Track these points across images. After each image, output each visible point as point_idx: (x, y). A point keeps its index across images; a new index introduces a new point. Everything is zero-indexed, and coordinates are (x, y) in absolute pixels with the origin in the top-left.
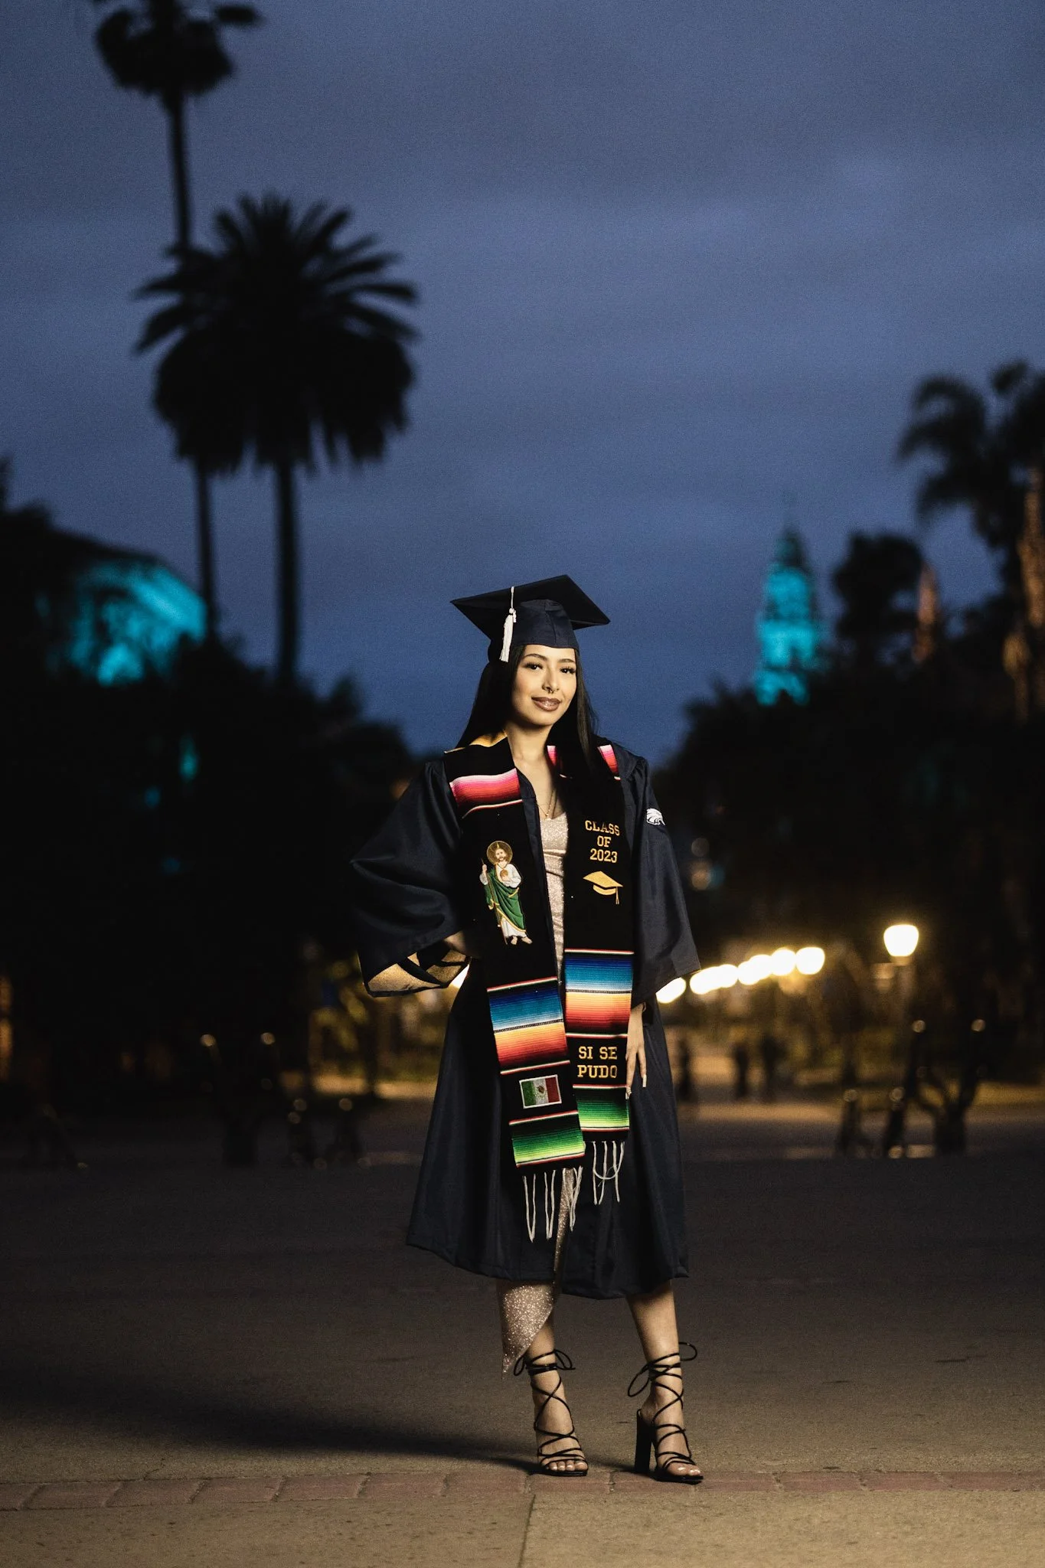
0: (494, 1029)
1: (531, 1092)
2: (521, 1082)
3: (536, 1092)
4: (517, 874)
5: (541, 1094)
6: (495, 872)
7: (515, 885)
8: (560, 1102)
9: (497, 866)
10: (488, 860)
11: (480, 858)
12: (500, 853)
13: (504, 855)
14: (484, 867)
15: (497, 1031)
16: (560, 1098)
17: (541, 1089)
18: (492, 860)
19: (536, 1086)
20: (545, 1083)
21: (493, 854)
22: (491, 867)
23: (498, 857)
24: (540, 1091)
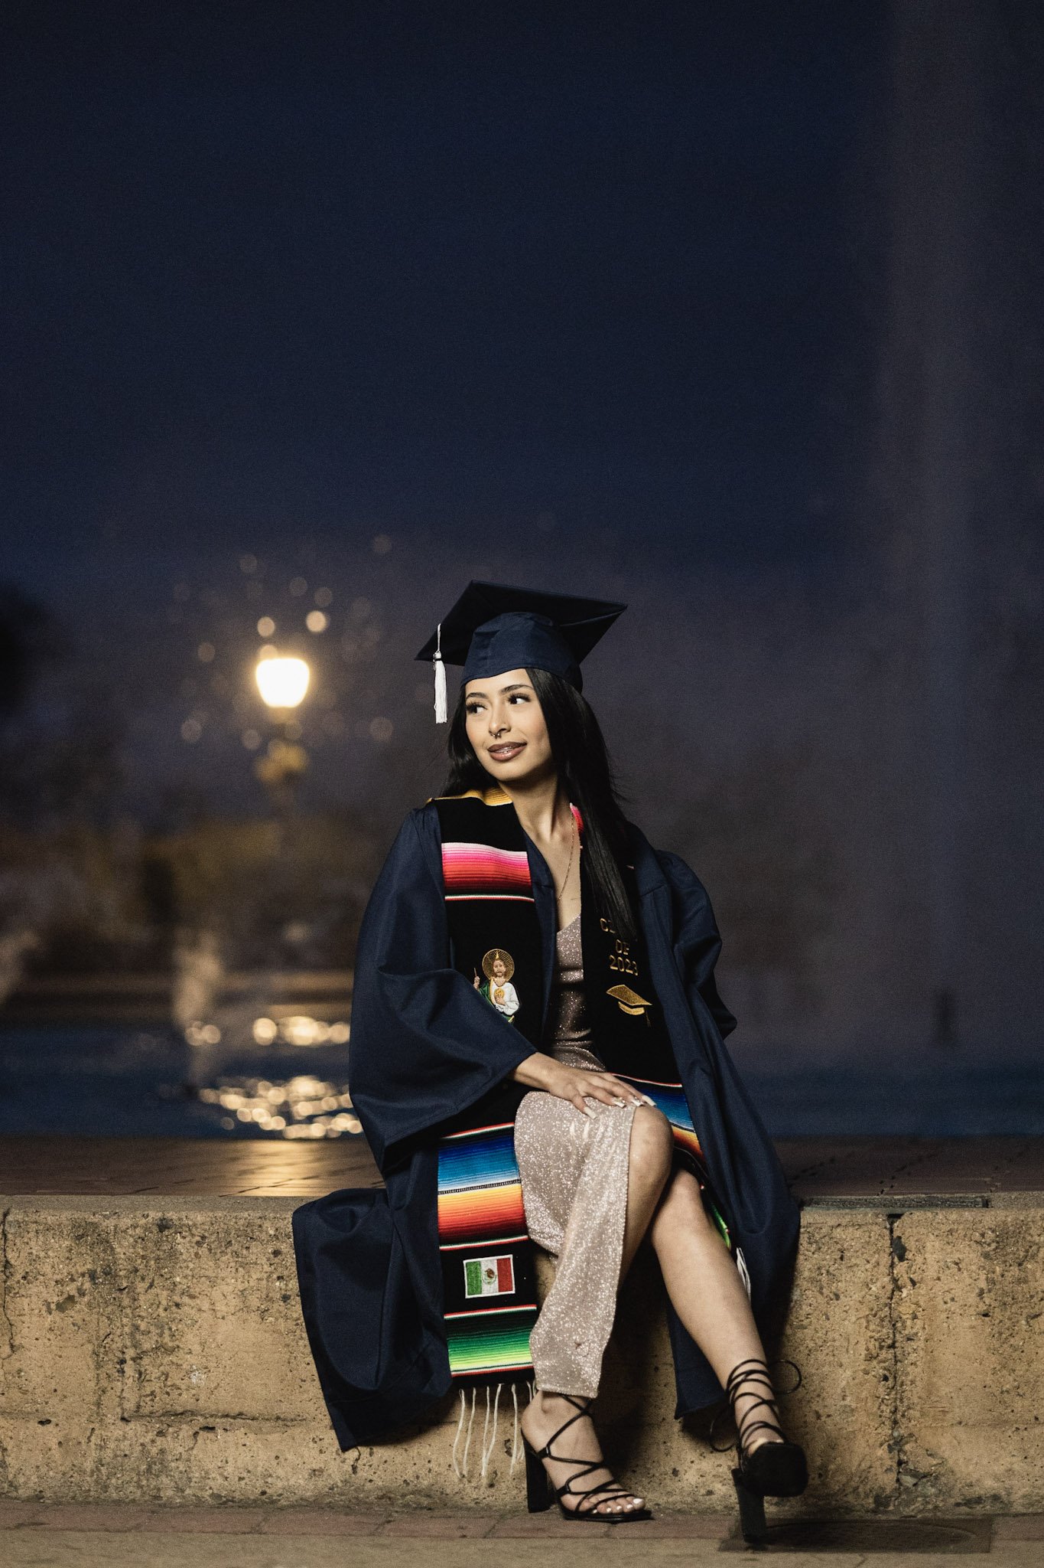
0: (439, 1190)
1: (477, 1277)
2: (465, 1262)
3: (484, 1276)
4: (515, 997)
5: (489, 1280)
6: (488, 990)
7: (510, 1012)
8: (513, 1292)
9: (492, 983)
10: (483, 972)
11: (474, 967)
12: (499, 966)
13: (503, 969)
14: (477, 979)
15: (442, 1193)
16: (514, 1286)
17: (490, 1273)
18: (486, 972)
19: (484, 1268)
20: (496, 1264)
21: (491, 966)
22: (485, 981)
23: (496, 970)
24: (489, 1276)
